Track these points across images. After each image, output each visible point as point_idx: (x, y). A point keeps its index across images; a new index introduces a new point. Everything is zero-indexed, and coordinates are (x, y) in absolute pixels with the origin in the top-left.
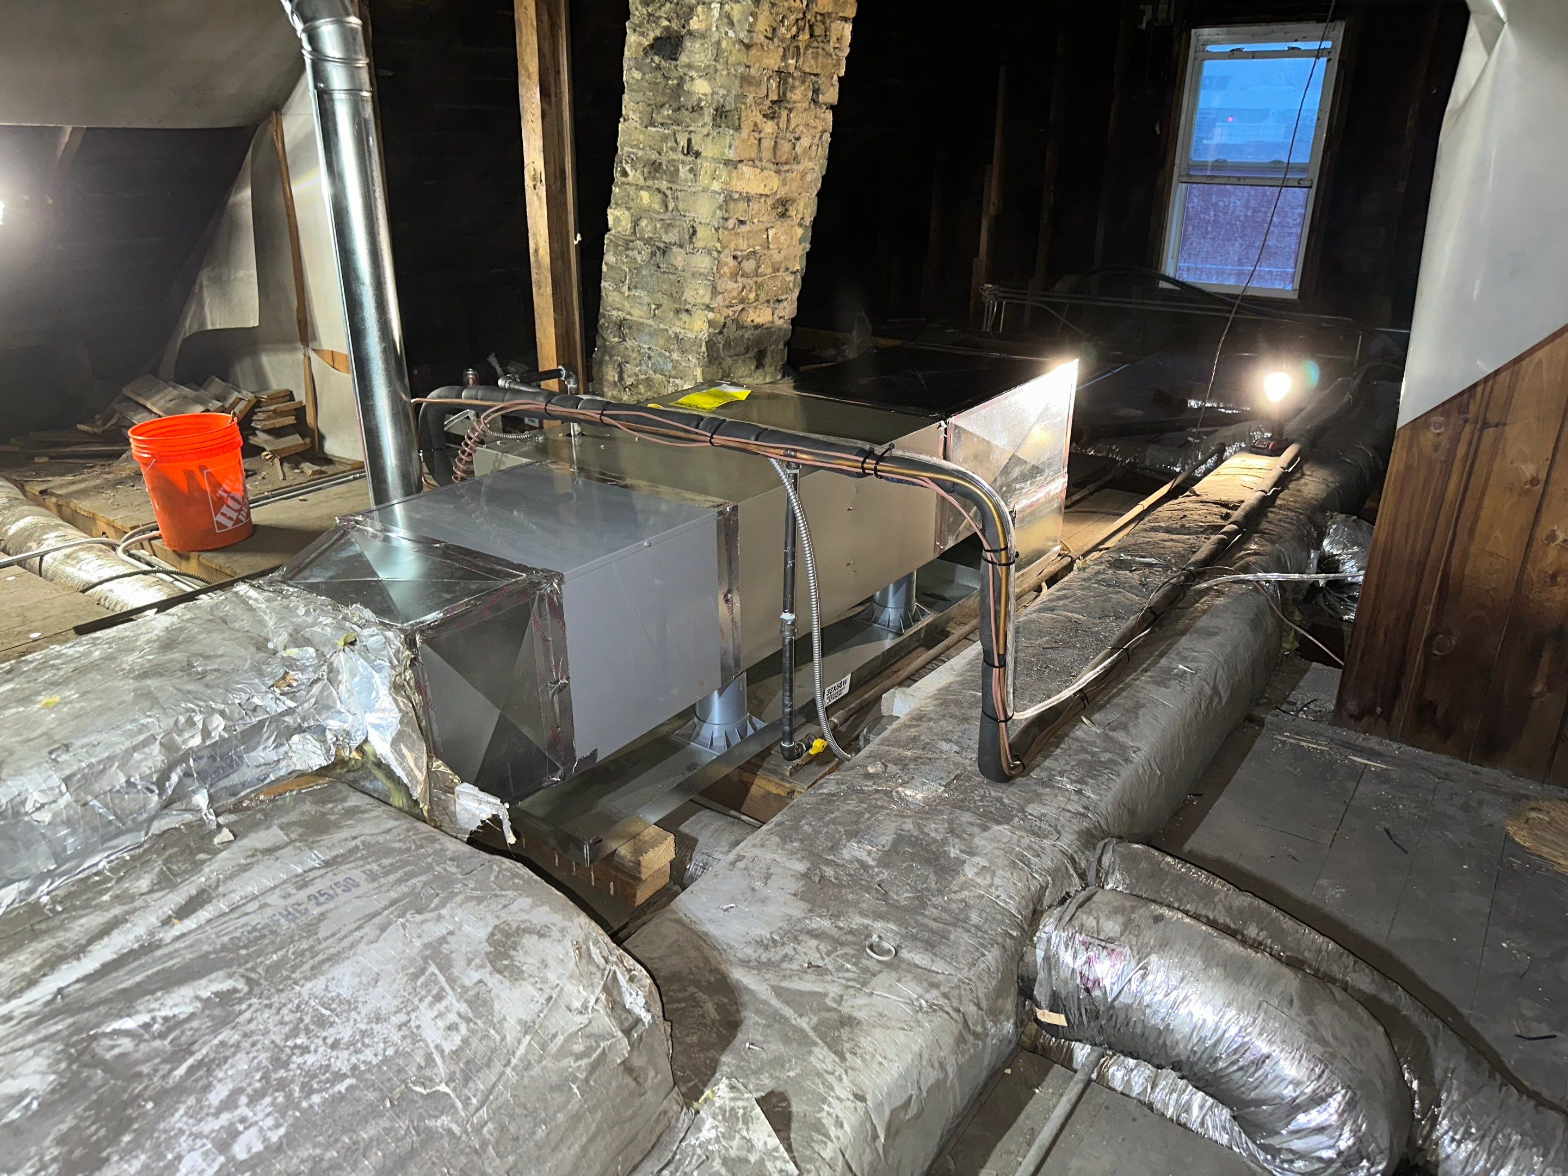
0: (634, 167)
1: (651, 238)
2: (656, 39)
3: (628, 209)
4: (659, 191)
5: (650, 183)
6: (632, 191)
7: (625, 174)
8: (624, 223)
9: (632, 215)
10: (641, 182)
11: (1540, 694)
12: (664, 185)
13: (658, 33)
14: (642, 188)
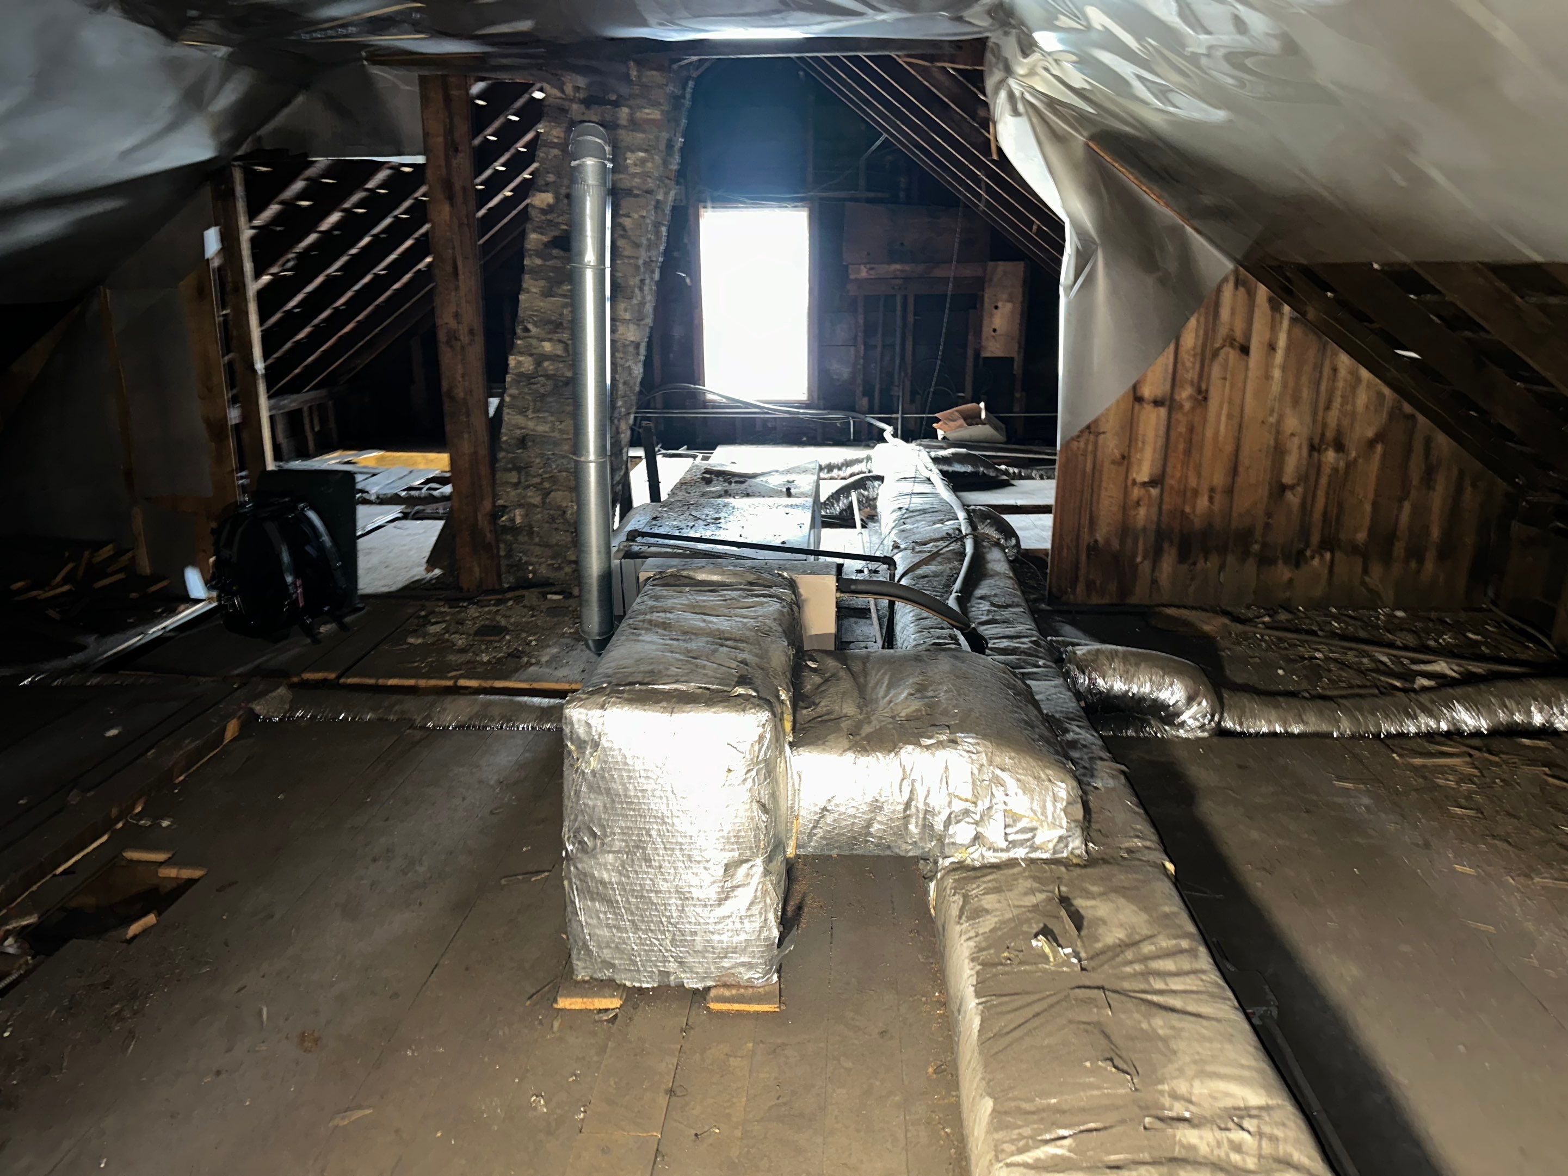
0: (535, 324)
1: (554, 375)
2: (555, 238)
3: (531, 355)
4: (560, 341)
5: (550, 336)
6: (534, 342)
7: (527, 330)
8: (526, 365)
9: (535, 360)
10: (543, 335)
11: (1142, 562)
12: (565, 336)
13: (556, 233)
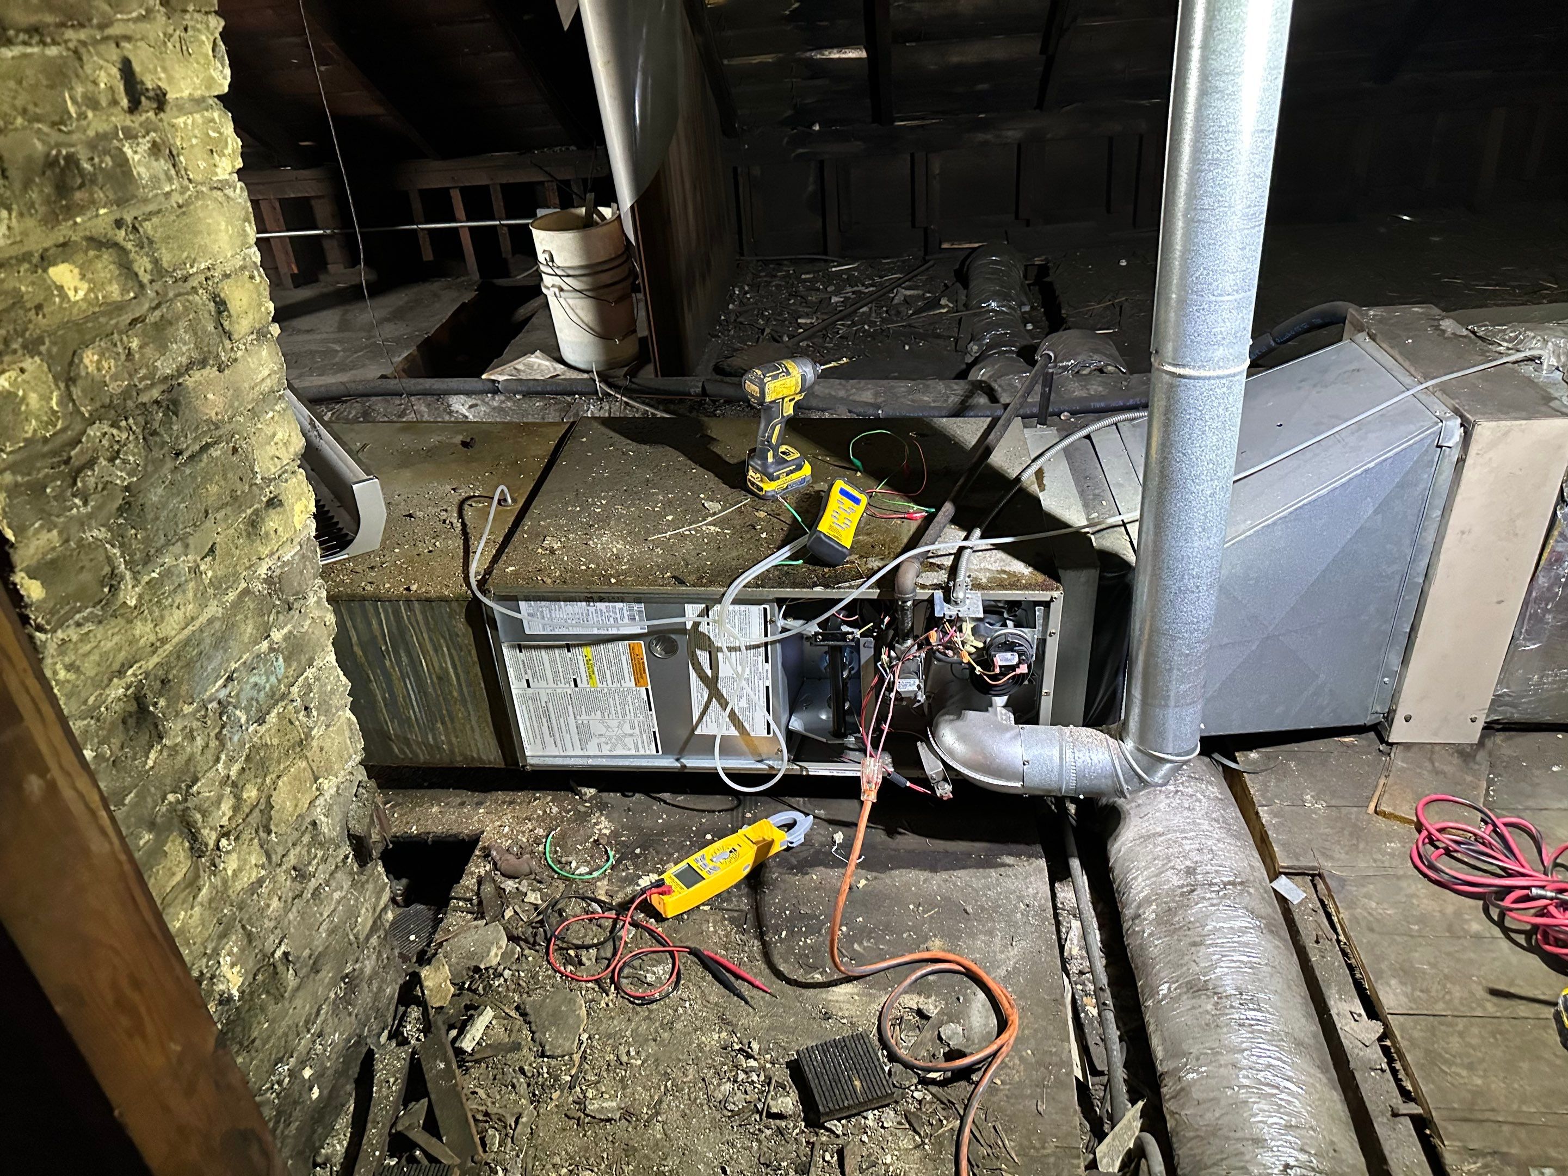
3: (31, 348)
5: (63, 231)
9: (50, 360)
10: (40, 240)
14: (46, 261)
